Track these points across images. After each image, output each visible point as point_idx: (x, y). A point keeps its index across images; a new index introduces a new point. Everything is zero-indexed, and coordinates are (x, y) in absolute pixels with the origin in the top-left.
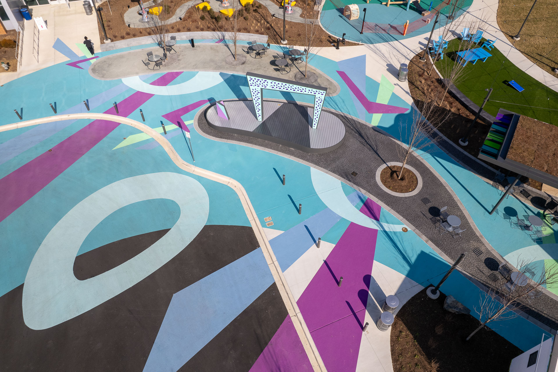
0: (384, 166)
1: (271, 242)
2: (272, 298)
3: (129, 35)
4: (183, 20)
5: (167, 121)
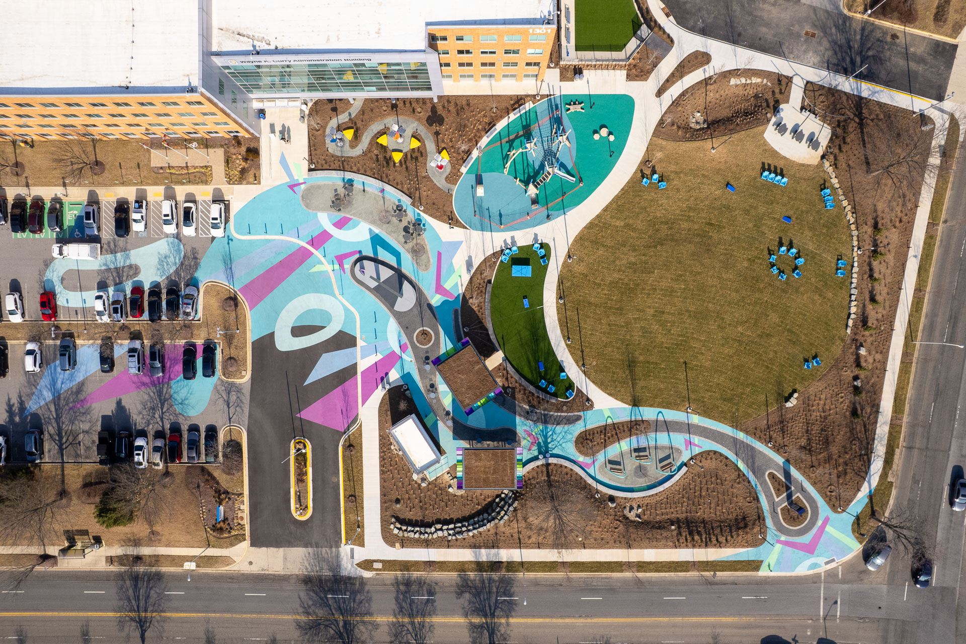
0: (422, 329)
1: (361, 347)
2: (354, 367)
3: (326, 163)
4: (365, 154)
5: (335, 261)
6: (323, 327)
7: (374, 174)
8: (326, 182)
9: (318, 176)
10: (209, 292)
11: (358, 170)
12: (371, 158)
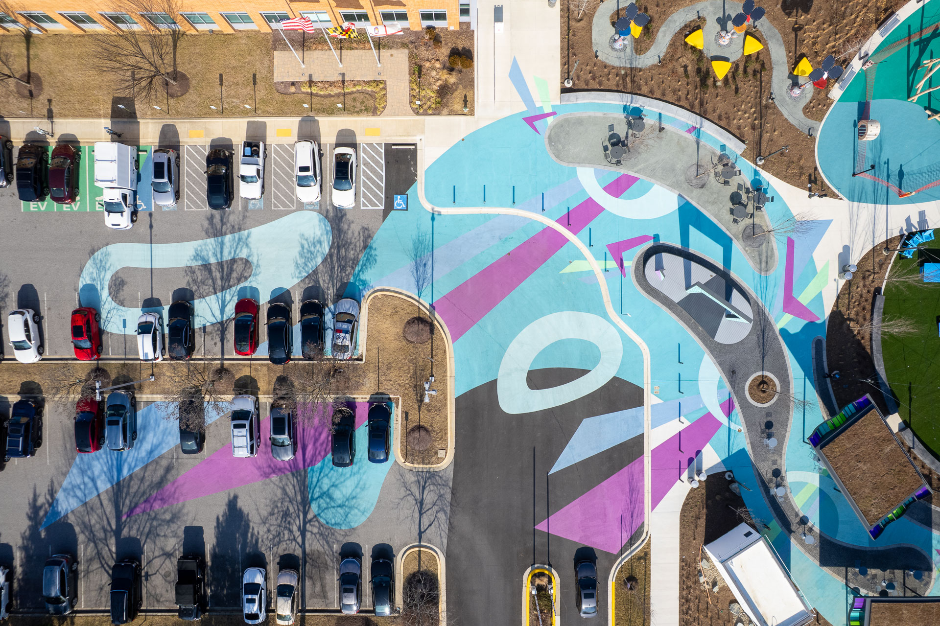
1: (652, 406)
2: (638, 442)
3: (594, 78)
4: (662, 62)
5: (609, 255)
6: (584, 372)
7: (679, 99)
8: (592, 113)
9: (580, 101)
10: (378, 309)
11: (652, 92)
12: (674, 71)
